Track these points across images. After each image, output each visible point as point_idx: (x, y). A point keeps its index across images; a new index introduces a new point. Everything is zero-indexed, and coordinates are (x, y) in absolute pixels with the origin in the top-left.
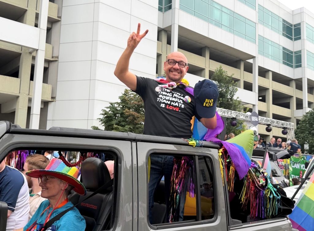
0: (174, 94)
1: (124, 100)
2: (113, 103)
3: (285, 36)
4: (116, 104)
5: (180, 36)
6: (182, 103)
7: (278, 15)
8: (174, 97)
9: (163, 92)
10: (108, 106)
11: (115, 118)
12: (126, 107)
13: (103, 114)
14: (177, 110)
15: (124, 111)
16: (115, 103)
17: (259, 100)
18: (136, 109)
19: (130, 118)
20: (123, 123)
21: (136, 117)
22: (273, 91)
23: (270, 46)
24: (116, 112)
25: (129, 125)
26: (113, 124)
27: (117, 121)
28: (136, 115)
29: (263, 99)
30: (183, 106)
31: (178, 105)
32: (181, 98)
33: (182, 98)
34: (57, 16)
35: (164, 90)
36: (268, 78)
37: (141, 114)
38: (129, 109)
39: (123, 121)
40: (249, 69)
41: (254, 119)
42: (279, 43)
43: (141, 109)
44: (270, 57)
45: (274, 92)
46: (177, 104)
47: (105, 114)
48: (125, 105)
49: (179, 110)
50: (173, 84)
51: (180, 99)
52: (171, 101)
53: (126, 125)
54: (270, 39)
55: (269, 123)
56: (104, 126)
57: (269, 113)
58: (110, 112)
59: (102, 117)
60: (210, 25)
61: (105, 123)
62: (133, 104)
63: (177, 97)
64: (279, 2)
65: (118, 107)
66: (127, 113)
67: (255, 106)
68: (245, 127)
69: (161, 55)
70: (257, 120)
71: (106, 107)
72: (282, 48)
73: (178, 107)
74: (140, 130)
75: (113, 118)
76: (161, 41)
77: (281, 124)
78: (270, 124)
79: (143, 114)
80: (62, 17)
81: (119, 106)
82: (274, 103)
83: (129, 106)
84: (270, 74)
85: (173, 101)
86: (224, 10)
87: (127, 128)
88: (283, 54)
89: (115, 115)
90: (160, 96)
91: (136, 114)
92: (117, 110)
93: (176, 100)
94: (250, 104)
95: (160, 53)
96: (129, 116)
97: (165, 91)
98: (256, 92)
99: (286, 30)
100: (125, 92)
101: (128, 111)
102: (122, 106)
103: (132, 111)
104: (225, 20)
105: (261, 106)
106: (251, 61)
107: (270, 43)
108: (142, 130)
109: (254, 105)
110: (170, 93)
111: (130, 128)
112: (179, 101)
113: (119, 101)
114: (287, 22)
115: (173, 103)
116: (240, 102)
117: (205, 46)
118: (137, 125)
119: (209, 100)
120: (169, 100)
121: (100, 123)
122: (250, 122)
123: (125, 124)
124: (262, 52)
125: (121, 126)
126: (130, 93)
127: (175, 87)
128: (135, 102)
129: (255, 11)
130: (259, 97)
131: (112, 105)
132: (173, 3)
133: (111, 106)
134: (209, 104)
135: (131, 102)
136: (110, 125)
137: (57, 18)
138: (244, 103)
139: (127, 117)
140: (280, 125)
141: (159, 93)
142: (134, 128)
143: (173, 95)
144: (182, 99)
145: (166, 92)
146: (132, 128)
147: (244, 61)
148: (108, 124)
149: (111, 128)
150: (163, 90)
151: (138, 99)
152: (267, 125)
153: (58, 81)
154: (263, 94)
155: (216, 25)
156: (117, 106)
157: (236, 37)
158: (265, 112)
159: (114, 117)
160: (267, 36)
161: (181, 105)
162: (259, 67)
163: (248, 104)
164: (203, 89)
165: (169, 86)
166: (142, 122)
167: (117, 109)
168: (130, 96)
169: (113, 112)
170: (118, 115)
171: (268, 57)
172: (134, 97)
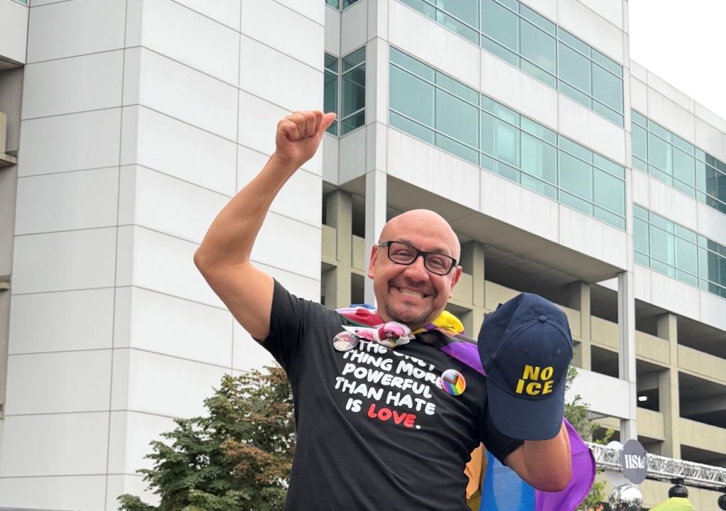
0: (402, 363)
1: (220, 411)
2: (187, 421)
3: (715, 207)
4: (197, 424)
5: (394, 208)
6: (430, 396)
7: (693, 142)
8: (398, 371)
9: (359, 352)
10: (172, 432)
11: (194, 467)
12: (228, 432)
13: (154, 457)
14: (408, 425)
15: (221, 446)
16: (194, 421)
17: (640, 404)
18: (259, 438)
19: (239, 466)
20: (220, 485)
21: (259, 463)
22: (683, 377)
23: (670, 239)
24: (196, 448)
25: (237, 489)
26: (188, 488)
27: (200, 476)
28: (259, 458)
29: (650, 401)
30: (430, 409)
31: (410, 406)
32: (426, 379)
33: (430, 377)
34: (4, 151)
35: (366, 345)
36: (667, 338)
37: (276, 454)
38: (238, 437)
39: (219, 477)
40: (606, 308)
41: (634, 462)
42: (695, 229)
43: (275, 438)
44: (671, 271)
45: (684, 379)
46: (407, 401)
47: (162, 455)
48: (223, 426)
49: (415, 424)
50: (398, 332)
51: (422, 381)
52: (387, 389)
53: (229, 489)
54: (668, 216)
55: (677, 475)
56: (159, 494)
57: (671, 444)
58: (177, 450)
59: (151, 465)
60: (485, 174)
61: (163, 485)
62: (248, 422)
63: (409, 374)
64: (694, 101)
65: (202, 434)
66: (230, 453)
67: (627, 422)
68: (602, 488)
69: (335, 267)
70: (641, 466)
71: (165, 435)
72: (706, 241)
73: (413, 411)
74: (275, 505)
75: (189, 468)
76: (334, 226)
77: (715, 476)
78: (683, 476)
79: (284, 455)
80: (20, 154)
81: (205, 429)
82: (684, 414)
83: (237, 428)
84: (672, 324)
85: (395, 390)
86: (526, 126)
87: (231, 498)
88: (709, 262)
89: (193, 457)
90: (349, 368)
91: (260, 454)
92: (198, 441)
93: (407, 384)
94: (609, 419)
95: (332, 261)
96: (239, 459)
97: (369, 349)
98: (628, 381)
99: (717, 188)
100: (225, 385)
101: (235, 443)
102: (215, 428)
103: (247, 446)
104: (532, 158)
105: (645, 423)
106: (612, 284)
107: (669, 228)
108: (281, 505)
109: (624, 421)
110: (385, 356)
111: (242, 499)
112: (418, 388)
113: (206, 413)
114: (720, 164)
115: (394, 394)
116: (583, 412)
117: (469, 239)
118: (264, 489)
119: (537, 369)
120: (378, 386)
121: (147, 483)
122: (620, 471)
123: (226, 487)
124: (645, 256)
125: (212, 493)
126: (239, 389)
127: (406, 340)
128: (257, 416)
129: (622, 131)
130: (639, 394)
131: (184, 427)
132: (368, 108)
133: (181, 429)
134: (539, 386)
135: (243, 416)
136: (177, 491)
137: (4, 157)
138: (595, 416)
139: (232, 464)
140: (712, 481)
141: (346, 356)
142: (254, 498)
143: (395, 365)
144: (428, 383)
145: (372, 353)
146: (249, 498)
147: (592, 285)
148: (172, 486)
149: (180, 501)
150: (362, 347)
151: (265, 407)
152: (673, 481)
153: (10, 352)
154: (652, 387)
155: (502, 173)
156: (201, 429)
157: (564, 209)
158: (659, 442)
159: (191, 465)
160: (659, 207)
161: (423, 406)
162: (637, 301)
163: (607, 416)
164: (515, 329)
165: (383, 335)
166: (280, 480)
167: (199, 439)
168: (241, 398)
169: (187, 448)
170: (202, 457)
171: (664, 273)
172: (254, 400)
